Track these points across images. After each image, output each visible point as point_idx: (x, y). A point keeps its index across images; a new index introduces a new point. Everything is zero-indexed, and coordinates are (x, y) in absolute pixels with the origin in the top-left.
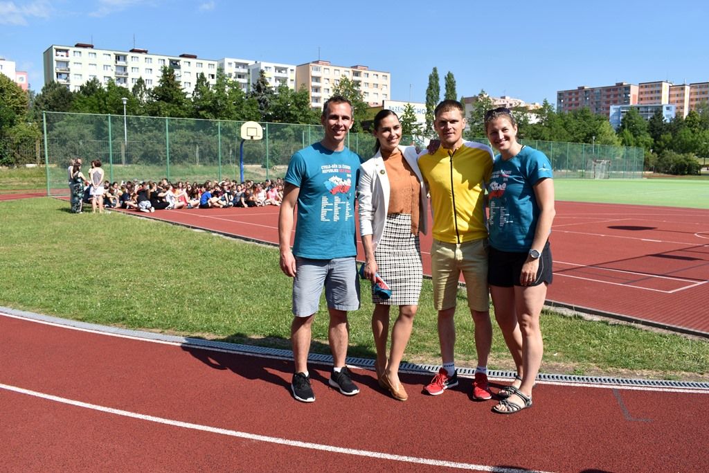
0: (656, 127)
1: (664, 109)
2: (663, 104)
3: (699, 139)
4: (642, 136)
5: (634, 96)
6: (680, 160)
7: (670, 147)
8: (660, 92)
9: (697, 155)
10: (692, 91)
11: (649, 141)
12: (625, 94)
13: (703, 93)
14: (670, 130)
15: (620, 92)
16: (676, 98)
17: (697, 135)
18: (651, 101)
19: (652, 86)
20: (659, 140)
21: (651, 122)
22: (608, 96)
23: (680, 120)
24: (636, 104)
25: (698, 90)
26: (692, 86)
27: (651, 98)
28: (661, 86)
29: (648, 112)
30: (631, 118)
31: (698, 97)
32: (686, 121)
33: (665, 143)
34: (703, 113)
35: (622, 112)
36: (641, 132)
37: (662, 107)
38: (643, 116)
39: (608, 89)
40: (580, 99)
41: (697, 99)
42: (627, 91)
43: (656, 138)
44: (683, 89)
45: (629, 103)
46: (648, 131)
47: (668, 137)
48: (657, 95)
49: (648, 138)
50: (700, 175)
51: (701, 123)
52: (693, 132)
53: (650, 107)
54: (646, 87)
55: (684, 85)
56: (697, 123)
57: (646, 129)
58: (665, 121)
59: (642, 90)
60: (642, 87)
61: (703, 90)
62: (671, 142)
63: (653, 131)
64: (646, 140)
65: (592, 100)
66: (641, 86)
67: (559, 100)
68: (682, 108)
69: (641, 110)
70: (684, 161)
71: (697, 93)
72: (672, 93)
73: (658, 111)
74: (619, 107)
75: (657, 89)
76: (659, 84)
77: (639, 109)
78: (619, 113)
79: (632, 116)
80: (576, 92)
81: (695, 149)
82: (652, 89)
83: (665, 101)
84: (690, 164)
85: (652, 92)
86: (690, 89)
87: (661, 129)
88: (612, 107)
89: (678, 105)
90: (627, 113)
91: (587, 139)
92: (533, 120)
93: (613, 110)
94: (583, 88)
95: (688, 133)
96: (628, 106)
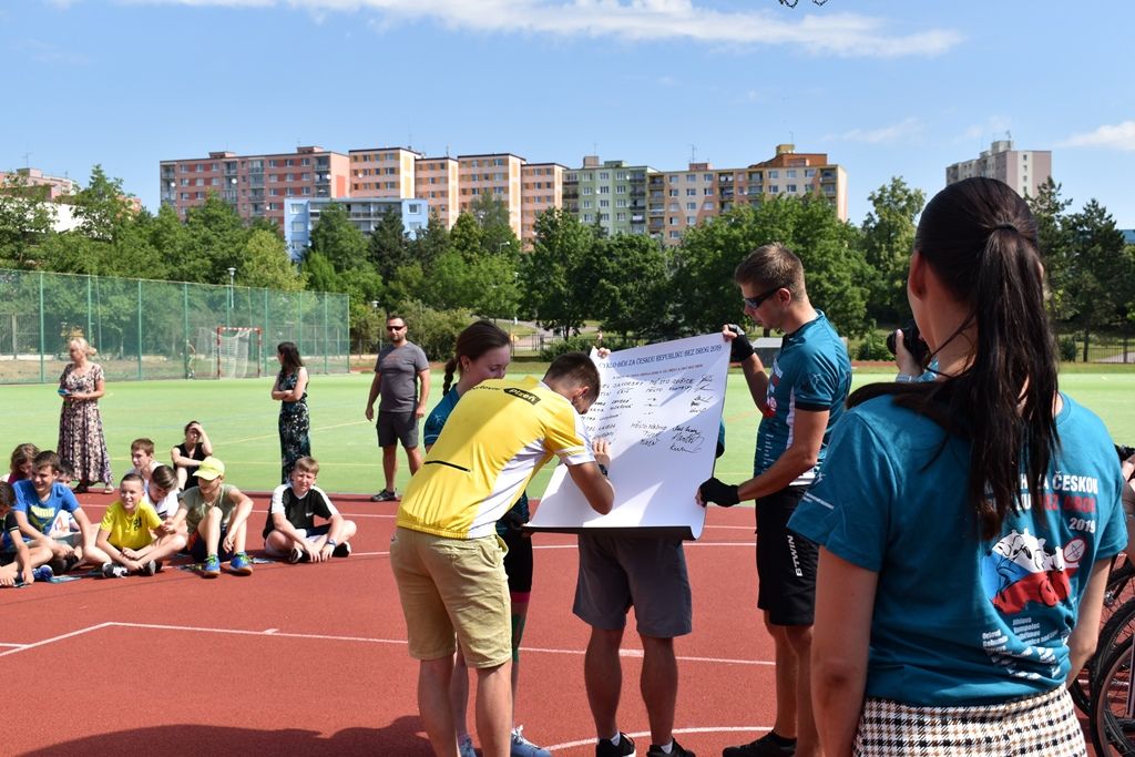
0: (387, 248)
1: (405, 209)
2: (403, 197)
3: (481, 277)
4: (355, 269)
5: (340, 179)
6: (440, 324)
7: (419, 293)
8: (394, 171)
10: (465, 171)
11: (372, 282)
12: (320, 174)
13: (487, 177)
14: (419, 257)
15: (307, 166)
16: (431, 188)
17: (475, 268)
18: (381, 193)
19: (378, 157)
20: (394, 278)
21: (375, 238)
22: (281, 177)
23: (438, 233)
24: (348, 196)
25: (475, 171)
27: (378, 186)
28: (397, 157)
29: (369, 215)
30: (331, 228)
31: (475, 185)
32: (453, 236)
33: (408, 284)
34: (487, 221)
35: (313, 214)
36: (354, 260)
37: (400, 204)
38: (358, 225)
39: (280, 161)
40: (215, 183)
41: (474, 191)
42: (324, 168)
43: (388, 275)
44: (443, 166)
45: (327, 194)
46: (369, 259)
47: (414, 271)
48: (389, 178)
49: (370, 275)
51: (482, 239)
52: (468, 261)
53: (375, 203)
54: (365, 158)
55: (447, 158)
56: (474, 242)
57: (366, 254)
58: (407, 234)
59: (357, 166)
60: (356, 158)
61: (486, 170)
62: (421, 284)
63: (380, 259)
64: (363, 280)
65: (243, 185)
66: (355, 155)
67: (166, 182)
68: (445, 208)
69: (354, 209)
70: (448, 326)
71: (473, 177)
72: (422, 174)
73: (391, 214)
74: (304, 201)
75: (389, 164)
76: (393, 153)
77: (349, 207)
78: (305, 217)
79: (334, 222)
80: (206, 165)
81: (473, 300)
82: (377, 162)
83: (406, 191)
85: (378, 171)
86: (460, 167)
87: (398, 254)
88: (288, 202)
89: (434, 202)
90: (323, 216)
91: (216, 275)
92: (65, 220)
93: (292, 209)
94: (222, 155)
95: (457, 265)
96: (326, 200)
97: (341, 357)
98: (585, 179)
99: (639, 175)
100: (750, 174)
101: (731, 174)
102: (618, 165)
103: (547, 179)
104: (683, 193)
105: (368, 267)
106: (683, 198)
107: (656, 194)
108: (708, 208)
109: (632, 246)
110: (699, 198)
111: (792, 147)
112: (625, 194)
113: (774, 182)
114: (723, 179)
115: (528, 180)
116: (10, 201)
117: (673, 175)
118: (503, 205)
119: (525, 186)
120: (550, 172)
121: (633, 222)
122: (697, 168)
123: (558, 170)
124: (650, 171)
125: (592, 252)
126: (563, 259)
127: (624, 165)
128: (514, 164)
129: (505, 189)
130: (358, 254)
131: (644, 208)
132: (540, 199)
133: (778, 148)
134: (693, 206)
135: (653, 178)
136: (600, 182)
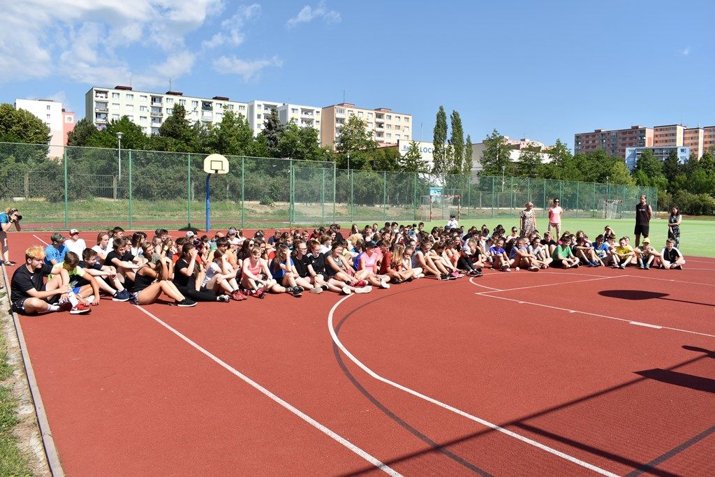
0: (671, 168)
1: (679, 151)
2: (677, 146)
4: (656, 176)
5: (650, 139)
6: (695, 200)
7: (685, 186)
8: (674, 135)
9: (711, 196)
10: (706, 134)
11: (663, 182)
12: (641, 137)
14: (685, 171)
15: (636, 135)
16: (691, 141)
17: (711, 176)
18: (667, 144)
19: (667, 129)
20: (674, 180)
21: (665, 164)
22: (624, 139)
23: (694, 161)
24: (652, 146)
26: (706, 129)
27: (666, 141)
28: (676, 129)
29: (662, 154)
30: (646, 160)
32: (701, 162)
33: (680, 183)
35: (638, 154)
36: (656, 173)
37: (676, 149)
38: (658, 158)
39: (624, 132)
40: (597, 142)
41: (711, 142)
42: (643, 134)
43: (671, 179)
44: (697, 132)
45: (644, 145)
46: (662, 172)
47: (683, 177)
48: (672, 138)
49: (663, 179)
52: (708, 173)
53: (665, 149)
54: (661, 129)
55: (698, 128)
56: (711, 165)
57: (661, 170)
58: (680, 162)
59: (657, 133)
60: (657, 130)
62: (685, 182)
63: (667, 172)
64: (660, 181)
65: (608, 142)
66: (656, 129)
67: (577, 142)
68: (697, 150)
69: (656, 152)
70: (698, 201)
71: (710, 136)
72: (686, 136)
73: (673, 153)
74: (634, 149)
75: (671, 132)
76: (674, 127)
77: (654, 150)
78: (634, 155)
79: (647, 157)
80: (593, 135)
81: (710, 190)
82: (667, 132)
83: (679, 143)
84: (704, 205)
85: (666, 135)
86: (705, 132)
87: (676, 170)
88: (627, 149)
89: (692, 147)
90: (643, 155)
91: (601, 179)
92: (546, 159)
93: (628, 152)
94: (600, 131)
95: (703, 174)
96: (643, 148)
105: (662, 176)
116: (528, 153)
130: (658, 170)
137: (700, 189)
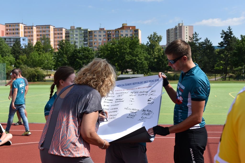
0: (16, 51)
1: (21, 40)
2: (20, 36)
3: (43, 58)
4: (7, 56)
5: (3, 32)
6: (32, 71)
7: (26, 63)
8: (18, 29)
9: (42, 69)
10: (38, 30)
11: (12, 60)
13: (44, 31)
14: (25, 53)
16: (28, 34)
17: (41, 56)
18: (14, 35)
19: (13, 26)
20: (19, 59)
21: (13, 48)
23: (31, 46)
24: (4, 36)
25: (41, 30)
26: (37, 27)
27: (13, 33)
28: (19, 26)
29: (11, 41)
31: (41, 33)
32: (35, 47)
33: (22, 60)
34: (44, 43)
36: (7, 54)
37: (20, 38)
38: (8, 44)
41: (40, 35)
43: (17, 58)
44: (32, 28)
46: (11, 53)
47: (24, 57)
48: (17, 31)
49: (12, 58)
50: (45, 81)
51: (43, 48)
52: (39, 54)
53: (13, 38)
54: (10, 26)
55: (33, 26)
56: (41, 49)
57: (10, 52)
58: (22, 47)
59: (7, 28)
60: (7, 26)
61: (44, 29)
63: (14, 53)
64: (10, 59)
68: (32, 40)
69: (7, 40)
70: (34, 72)
71: (40, 31)
72: (26, 30)
73: (17, 41)
75: (17, 27)
76: (18, 24)
77: (5, 39)
79: (1, 43)
81: (41, 65)
83: (22, 34)
84: (38, 75)
85: (13, 29)
86: (37, 28)
87: (20, 52)
89: (30, 38)
95: (36, 55)
97: (4, 81)
98: (71, 32)
99: (86, 31)
100: (116, 31)
101: (110, 31)
102: (80, 28)
103: (61, 32)
104: (98, 36)
105: (11, 56)
106: (98, 38)
107: (90, 36)
108: (104, 40)
109: (85, 50)
110: (102, 38)
111: (126, 24)
112: (82, 36)
113: (122, 33)
114: (108, 32)
115: (56, 32)
117: (95, 31)
118: (48, 39)
119: (55, 34)
120: (62, 30)
121: (84, 44)
122: (102, 29)
123: (64, 30)
124: (89, 30)
125: (74, 52)
126: (66, 54)
127: (82, 28)
128: (52, 28)
129: (49, 35)
130: (8, 52)
131: (87, 40)
132: (59, 37)
133: (123, 24)
134: (100, 39)
135: (90, 32)
136: (75, 33)
137: (34, 64)
